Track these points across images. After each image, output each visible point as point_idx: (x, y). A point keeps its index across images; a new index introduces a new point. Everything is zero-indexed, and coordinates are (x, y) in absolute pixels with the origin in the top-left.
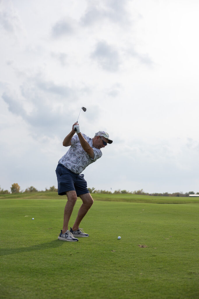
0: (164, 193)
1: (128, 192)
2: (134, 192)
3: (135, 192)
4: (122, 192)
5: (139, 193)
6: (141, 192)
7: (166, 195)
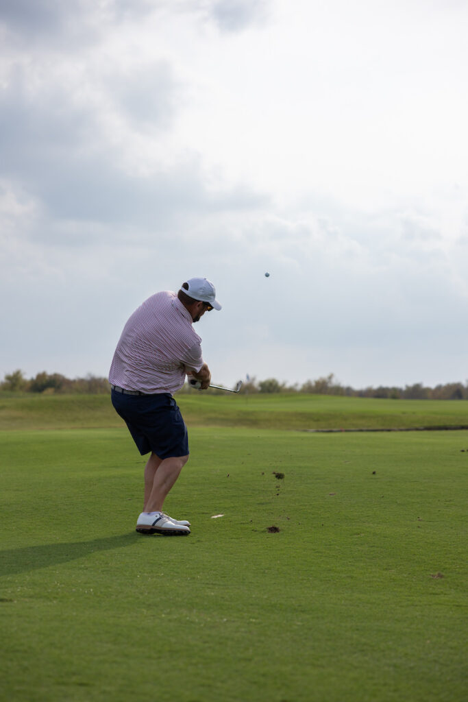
0: (407, 387)
1: (284, 385)
2: (304, 386)
3: (309, 384)
4: (262, 385)
5: (321, 389)
6: (329, 385)
7: (416, 393)
